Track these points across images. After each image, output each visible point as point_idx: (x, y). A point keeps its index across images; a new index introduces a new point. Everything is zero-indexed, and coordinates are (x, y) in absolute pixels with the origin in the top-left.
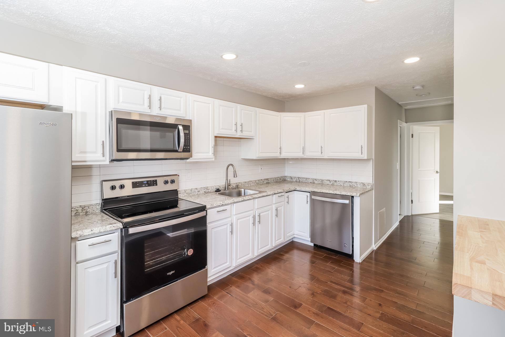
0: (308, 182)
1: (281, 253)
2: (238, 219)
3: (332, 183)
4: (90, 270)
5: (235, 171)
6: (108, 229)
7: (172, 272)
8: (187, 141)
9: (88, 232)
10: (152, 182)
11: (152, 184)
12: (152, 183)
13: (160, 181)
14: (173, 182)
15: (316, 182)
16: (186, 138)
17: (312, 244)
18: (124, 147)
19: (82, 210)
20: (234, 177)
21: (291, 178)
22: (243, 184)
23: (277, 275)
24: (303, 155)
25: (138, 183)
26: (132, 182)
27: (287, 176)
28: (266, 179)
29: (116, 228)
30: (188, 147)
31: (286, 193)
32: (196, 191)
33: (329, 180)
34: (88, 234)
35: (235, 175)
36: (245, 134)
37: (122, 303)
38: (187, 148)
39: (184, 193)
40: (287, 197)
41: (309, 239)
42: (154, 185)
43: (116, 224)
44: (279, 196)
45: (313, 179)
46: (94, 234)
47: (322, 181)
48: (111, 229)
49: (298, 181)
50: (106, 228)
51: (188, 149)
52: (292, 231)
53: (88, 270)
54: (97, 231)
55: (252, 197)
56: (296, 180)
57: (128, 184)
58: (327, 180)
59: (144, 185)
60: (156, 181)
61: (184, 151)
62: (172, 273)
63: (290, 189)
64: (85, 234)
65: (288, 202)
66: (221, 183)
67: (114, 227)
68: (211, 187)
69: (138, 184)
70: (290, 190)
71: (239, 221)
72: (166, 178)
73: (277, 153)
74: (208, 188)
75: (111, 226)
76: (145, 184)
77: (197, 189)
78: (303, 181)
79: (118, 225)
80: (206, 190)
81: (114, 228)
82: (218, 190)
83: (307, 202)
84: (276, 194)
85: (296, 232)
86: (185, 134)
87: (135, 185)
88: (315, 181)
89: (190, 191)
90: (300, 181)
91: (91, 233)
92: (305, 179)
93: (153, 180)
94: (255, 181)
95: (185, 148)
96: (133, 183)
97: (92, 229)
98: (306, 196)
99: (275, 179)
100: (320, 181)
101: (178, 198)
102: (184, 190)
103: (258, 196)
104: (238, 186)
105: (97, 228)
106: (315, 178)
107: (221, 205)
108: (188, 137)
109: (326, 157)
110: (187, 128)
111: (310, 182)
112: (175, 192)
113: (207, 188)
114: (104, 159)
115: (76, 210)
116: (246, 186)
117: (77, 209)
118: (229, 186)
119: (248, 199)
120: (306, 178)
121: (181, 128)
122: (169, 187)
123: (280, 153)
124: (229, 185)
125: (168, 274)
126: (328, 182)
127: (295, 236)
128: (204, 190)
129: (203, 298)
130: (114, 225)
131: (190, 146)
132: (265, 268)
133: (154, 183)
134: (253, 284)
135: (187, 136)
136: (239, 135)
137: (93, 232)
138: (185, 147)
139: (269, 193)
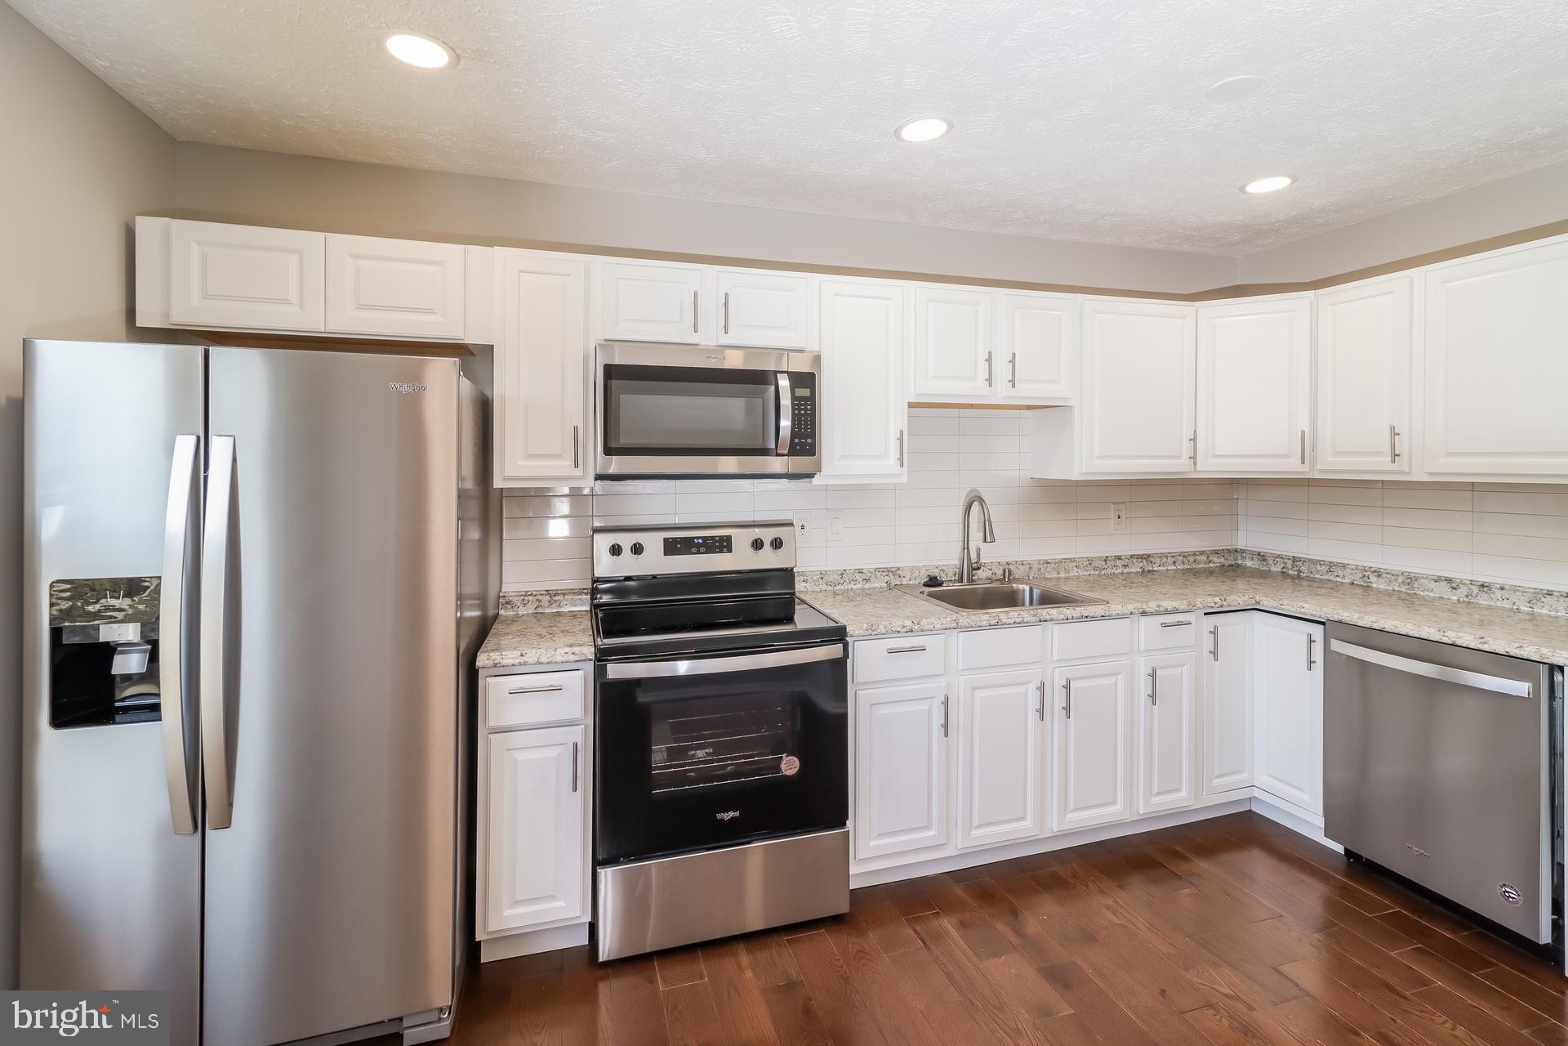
0: (1338, 579)
1: (1178, 848)
2: (974, 689)
3: (1463, 590)
4: (521, 756)
5: (989, 520)
6: (559, 658)
7: (731, 814)
8: (805, 421)
9: (514, 658)
10: (717, 541)
11: (717, 547)
12: (717, 544)
13: (741, 539)
14: (777, 544)
15: (1378, 584)
16: (803, 412)
17: (1339, 848)
18: (624, 440)
19: (550, 602)
20: (985, 541)
21: (1262, 557)
22: (1035, 567)
23: (1124, 926)
24: (1301, 468)
25: (679, 543)
26: (664, 539)
27: (1243, 551)
28: (1141, 557)
29: (577, 658)
30: (809, 441)
31: (1205, 614)
32: (858, 576)
33: (1449, 580)
34: (511, 662)
35: (988, 536)
36: (1028, 392)
37: (597, 863)
38: (805, 441)
39: (818, 581)
40: (1210, 632)
41: (1320, 822)
42: (722, 552)
43: (580, 648)
44: (1164, 625)
45: (1365, 570)
46: (525, 664)
47: (1411, 579)
48: (566, 658)
49: (1291, 572)
50: (557, 653)
51: (809, 444)
52: (1242, 772)
53: (514, 753)
54: (532, 659)
55: (1035, 616)
56: (1285, 570)
57: (653, 543)
58: (1437, 580)
59: (694, 550)
60: (729, 538)
61: (793, 451)
62: (732, 818)
63: (1225, 603)
64: (505, 662)
65: (1215, 653)
66: (945, 559)
67: (573, 656)
68: (912, 569)
69: (679, 546)
70: (1222, 606)
71: (979, 694)
72: (758, 533)
73: (1179, 457)
74: (900, 572)
75: (567, 649)
76: (698, 546)
77: (861, 572)
78: (1317, 576)
79: (585, 652)
80: (892, 577)
81: (572, 658)
82: (933, 582)
83: (1311, 662)
84: (1152, 614)
85: (1263, 780)
86: (794, 398)
87: (672, 547)
88: (1373, 578)
89: (839, 577)
90: (1300, 571)
91: (517, 661)
92: (1324, 568)
93: (721, 537)
94: (1090, 560)
95: (797, 444)
96: (666, 540)
97: (524, 653)
98: (1305, 639)
99: (1184, 556)
100: (1400, 579)
101: (794, 594)
102: (819, 573)
103: (1063, 616)
104: (1010, 574)
105: (534, 651)
106: (1376, 566)
107: (905, 630)
108: (809, 407)
109: (1418, 476)
110: (805, 381)
111: (1347, 580)
112: (787, 576)
113: (895, 572)
114: (578, 472)
115: (538, 600)
116: (1048, 575)
117: (540, 598)
118: (974, 569)
119: (1018, 620)
120: (1331, 566)
121: (784, 382)
122: (768, 560)
123: (1194, 458)
124: (974, 566)
125: (719, 816)
126: (1443, 590)
127: (1257, 793)
128: (887, 579)
129: (835, 921)
130: (577, 649)
131: (813, 437)
132: (1087, 886)
133: (723, 545)
134: (1019, 933)
135: (806, 405)
136: (1001, 393)
137: (522, 660)
138: (797, 441)
139: (1115, 608)
